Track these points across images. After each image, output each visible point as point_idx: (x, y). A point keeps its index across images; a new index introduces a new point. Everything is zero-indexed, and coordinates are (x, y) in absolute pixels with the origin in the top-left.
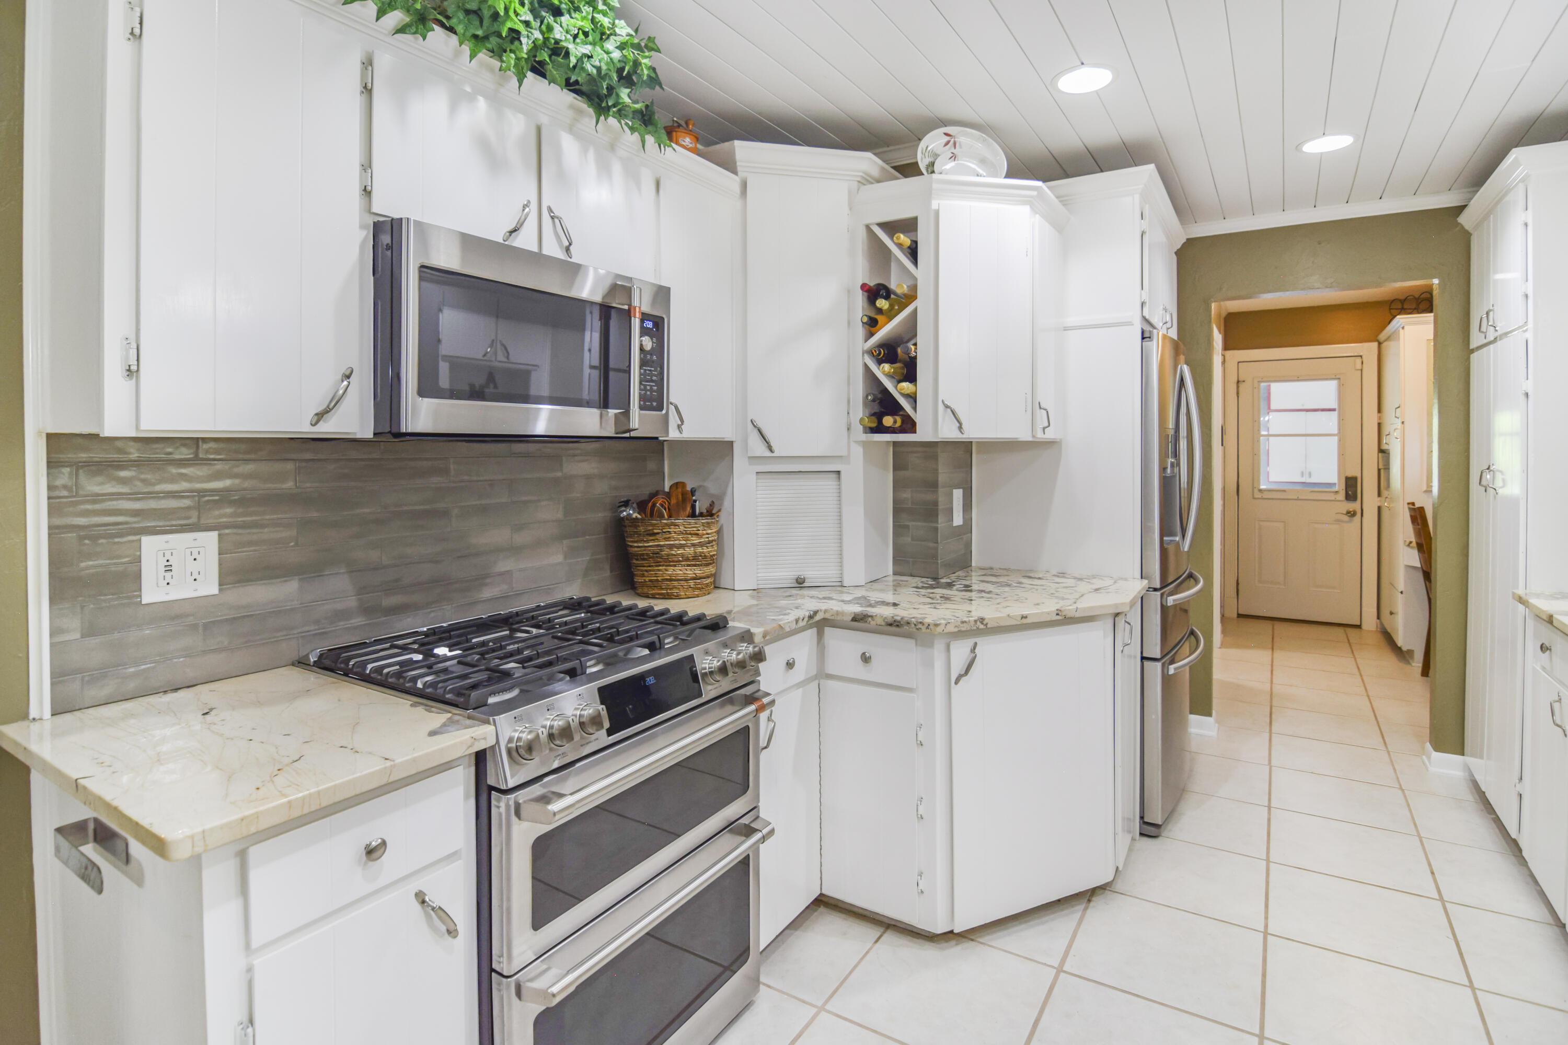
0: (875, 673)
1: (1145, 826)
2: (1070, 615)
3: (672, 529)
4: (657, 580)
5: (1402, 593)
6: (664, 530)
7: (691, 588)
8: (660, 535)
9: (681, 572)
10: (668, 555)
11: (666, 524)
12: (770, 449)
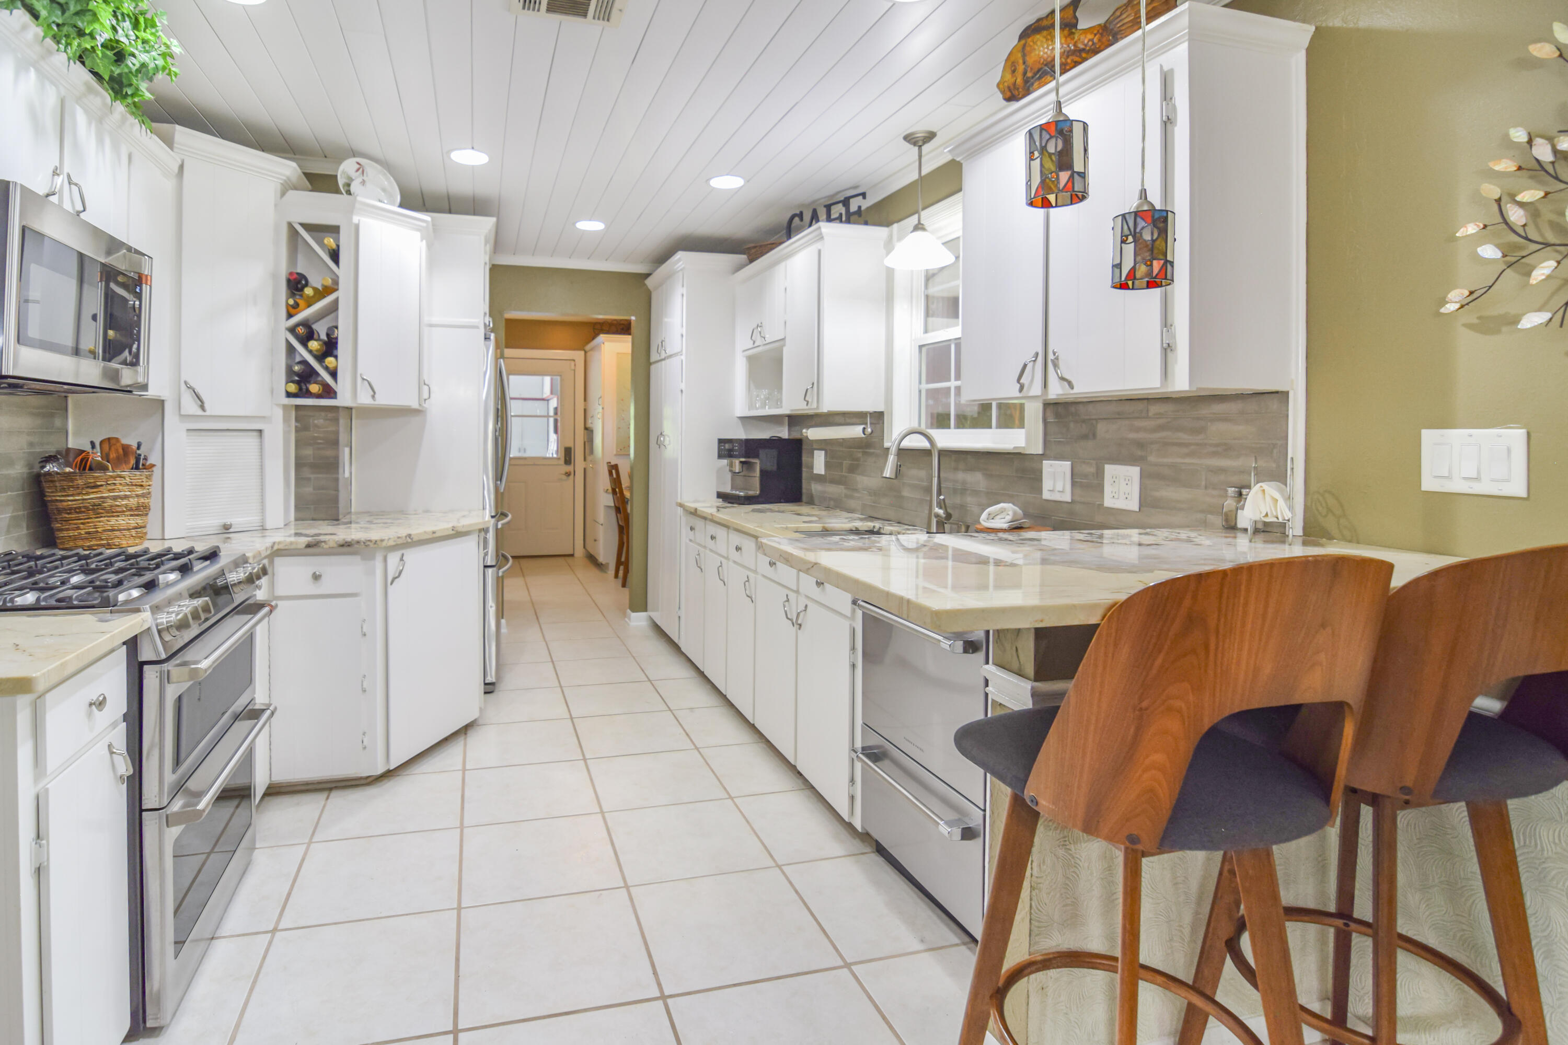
0: (325, 587)
1: (487, 686)
2: (460, 530)
3: (118, 481)
4: (97, 532)
5: (602, 525)
6: (109, 482)
7: (132, 536)
8: (104, 487)
9: (124, 522)
10: (111, 506)
11: (111, 477)
12: (202, 407)
